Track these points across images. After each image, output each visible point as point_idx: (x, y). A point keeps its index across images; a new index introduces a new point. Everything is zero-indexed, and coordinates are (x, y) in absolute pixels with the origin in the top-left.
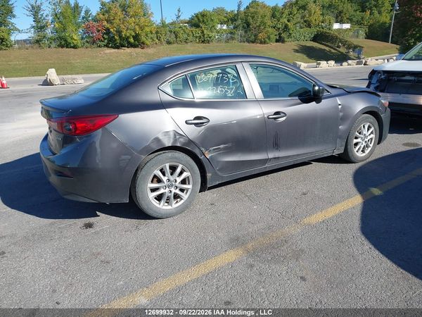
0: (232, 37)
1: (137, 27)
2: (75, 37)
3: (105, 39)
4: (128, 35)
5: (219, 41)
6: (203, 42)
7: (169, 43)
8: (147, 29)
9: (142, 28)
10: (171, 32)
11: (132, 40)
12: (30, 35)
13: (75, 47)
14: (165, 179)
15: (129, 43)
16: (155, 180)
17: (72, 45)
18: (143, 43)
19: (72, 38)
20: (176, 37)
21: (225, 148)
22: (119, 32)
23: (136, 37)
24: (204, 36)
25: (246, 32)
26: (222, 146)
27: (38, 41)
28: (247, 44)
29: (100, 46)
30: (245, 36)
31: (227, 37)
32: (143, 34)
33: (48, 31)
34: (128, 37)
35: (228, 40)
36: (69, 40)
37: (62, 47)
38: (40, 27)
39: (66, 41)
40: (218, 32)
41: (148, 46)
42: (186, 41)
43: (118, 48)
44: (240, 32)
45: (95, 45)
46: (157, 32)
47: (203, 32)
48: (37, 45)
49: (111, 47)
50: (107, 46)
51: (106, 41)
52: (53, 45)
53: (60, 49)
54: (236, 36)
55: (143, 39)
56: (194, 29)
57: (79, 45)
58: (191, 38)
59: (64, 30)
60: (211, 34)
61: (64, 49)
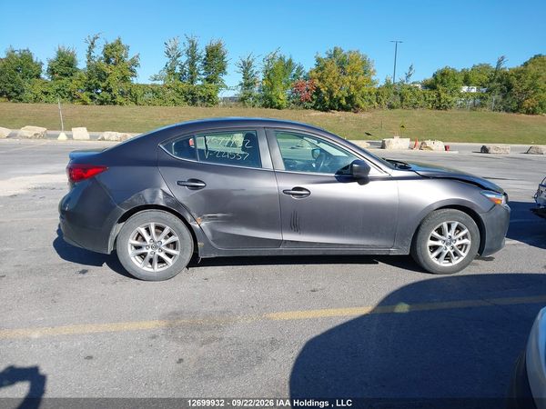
0: (481, 104)
1: (352, 86)
2: (281, 97)
3: (313, 100)
4: (340, 95)
5: (462, 107)
6: (438, 108)
7: (391, 107)
8: (365, 90)
9: (358, 89)
10: (395, 93)
11: (344, 102)
12: (236, 92)
13: (279, 108)
14: (148, 238)
15: (340, 105)
16: (140, 237)
17: (277, 105)
18: (358, 106)
19: (278, 98)
20: (402, 101)
21: (223, 218)
22: (330, 92)
23: (350, 99)
24: (440, 100)
25: (504, 97)
26: (219, 215)
27: (243, 100)
28: (504, 113)
29: (306, 108)
30: (501, 103)
31: (474, 103)
32: (359, 95)
33: (256, 90)
34: (340, 99)
35: (474, 107)
36: (275, 100)
37: (267, 107)
38: (248, 85)
39: (271, 100)
40: (461, 96)
41: (363, 110)
42: (414, 106)
43: (326, 110)
44: (496, 97)
45: (301, 106)
46: (377, 94)
47: (439, 95)
48: (242, 103)
49: (319, 109)
50: (314, 108)
51: (314, 102)
52: (258, 104)
53: (264, 109)
54: (487, 103)
55: (358, 100)
56: (427, 91)
57: (284, 105)
58: (421, 102)
59: (272, 89)
60: (450, 99)
61: (269, 109)
